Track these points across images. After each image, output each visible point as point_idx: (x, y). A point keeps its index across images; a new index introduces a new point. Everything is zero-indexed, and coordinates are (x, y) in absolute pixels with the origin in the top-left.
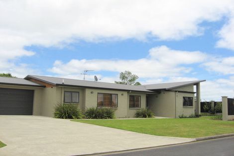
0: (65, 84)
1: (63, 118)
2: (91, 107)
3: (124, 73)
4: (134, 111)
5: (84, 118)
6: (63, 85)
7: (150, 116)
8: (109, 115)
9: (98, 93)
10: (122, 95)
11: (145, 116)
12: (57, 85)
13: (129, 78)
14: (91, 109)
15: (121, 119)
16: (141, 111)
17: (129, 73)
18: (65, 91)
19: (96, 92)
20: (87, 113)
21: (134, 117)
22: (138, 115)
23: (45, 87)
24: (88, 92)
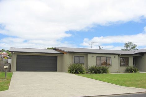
0: (74, 51)
1: (72, 73)
2: (92, 66)
3: (127, 43)
4: (124, 68)
5: (87, 73)
6: (73, 52)
7: (135, 71)
8: (105, 71)
9: (97, 57)
10: (114, 57)
11: (132, 72)
12: (69, 52)
13: (131, 47)
14: (92, 67)
15: (114, 73)
16: (129, 68)
17: (131, 43)
18: (74, 56)
19: (95, 56)
20: (89, 69)
21: (124, 72)
22: (127, 71)
23: (63, 54)
24: (90, 56)
